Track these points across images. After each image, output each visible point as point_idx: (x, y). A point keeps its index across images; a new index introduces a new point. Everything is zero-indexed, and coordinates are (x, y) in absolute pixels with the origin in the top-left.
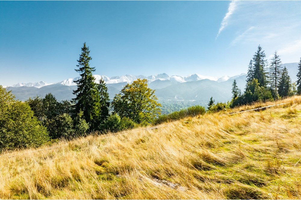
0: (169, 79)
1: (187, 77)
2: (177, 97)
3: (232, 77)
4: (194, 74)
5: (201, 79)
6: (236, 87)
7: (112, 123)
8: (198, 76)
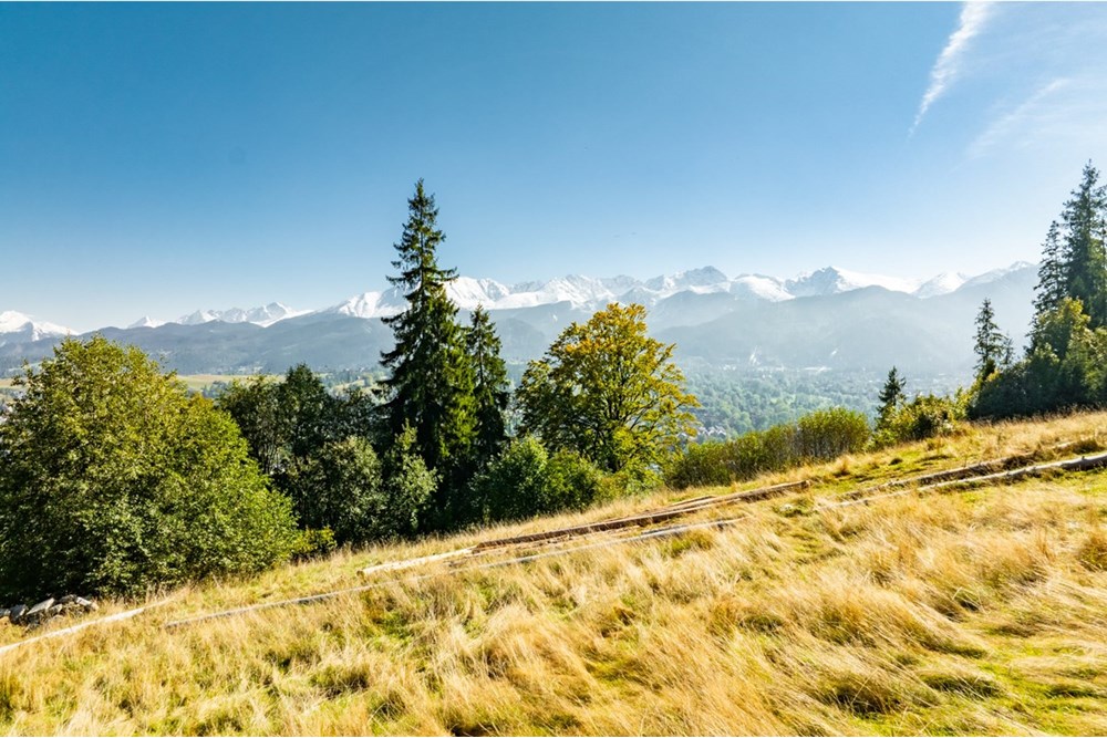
0: (728, 290)
1: (796, 280)
2: (760, 358)
3: (975, 278)
4: (826, 267)
5: (851, 285)
6: (993, 326)
7: (517, 470)
8: (840, 277)
